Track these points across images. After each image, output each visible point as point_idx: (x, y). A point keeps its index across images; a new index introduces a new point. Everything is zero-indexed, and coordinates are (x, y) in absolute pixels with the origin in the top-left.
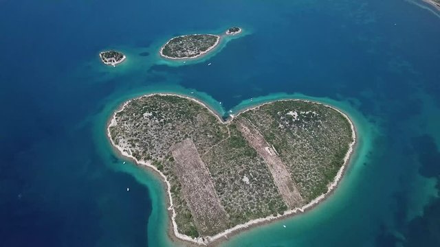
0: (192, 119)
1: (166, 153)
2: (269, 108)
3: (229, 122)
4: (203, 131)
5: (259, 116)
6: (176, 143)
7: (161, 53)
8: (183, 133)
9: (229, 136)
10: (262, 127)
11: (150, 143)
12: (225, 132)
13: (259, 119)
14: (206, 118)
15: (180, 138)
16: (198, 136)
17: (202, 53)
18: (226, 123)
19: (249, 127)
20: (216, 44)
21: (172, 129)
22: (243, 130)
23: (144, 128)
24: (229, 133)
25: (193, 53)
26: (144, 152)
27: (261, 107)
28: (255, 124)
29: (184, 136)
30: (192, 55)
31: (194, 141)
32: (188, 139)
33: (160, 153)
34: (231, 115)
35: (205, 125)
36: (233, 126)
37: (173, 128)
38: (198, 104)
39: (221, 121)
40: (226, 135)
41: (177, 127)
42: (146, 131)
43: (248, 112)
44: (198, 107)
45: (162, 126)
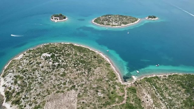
0: (89, 70)
1: (39, 101)
2: (181, 79)
3: (129, 84)
4: (95, 86)
5: (167, 86)
6: (58, 92)
7: (93, 21)
8: (71, 82)
9: (124, 102)
10: (170, 100)
11: (30, 84)
12: (121, 94)
13: (167, 89)
14: (105, 73)
15: (65, 88)
16: (86, 91)
17: (123, 25)
18: (125, 83)
19: (153, 96)
20: (136, 22)
21: (62, 75)
22: (143, 99)
23: (35, 67)
24: (126, 96)
25: (116, 24)
26: (18, 93)
27: (170, 76)
28: (162, 95)
29: (71, 86)
30: (115, 26)
31: (79, 96)
32: (73, 91)
33: (32, 99)
34: (134, 77)
35: (101, 80)
36: (133, 90)
37: (64, 75)
38: (103, 59)
39: (120, 80)
40: (121, 98)
41: (68, 75)
42: (34, 70)
43: (155, 78)
44: (101, 61)
45: (53, 69)
